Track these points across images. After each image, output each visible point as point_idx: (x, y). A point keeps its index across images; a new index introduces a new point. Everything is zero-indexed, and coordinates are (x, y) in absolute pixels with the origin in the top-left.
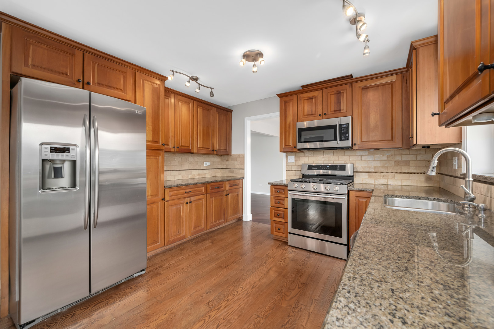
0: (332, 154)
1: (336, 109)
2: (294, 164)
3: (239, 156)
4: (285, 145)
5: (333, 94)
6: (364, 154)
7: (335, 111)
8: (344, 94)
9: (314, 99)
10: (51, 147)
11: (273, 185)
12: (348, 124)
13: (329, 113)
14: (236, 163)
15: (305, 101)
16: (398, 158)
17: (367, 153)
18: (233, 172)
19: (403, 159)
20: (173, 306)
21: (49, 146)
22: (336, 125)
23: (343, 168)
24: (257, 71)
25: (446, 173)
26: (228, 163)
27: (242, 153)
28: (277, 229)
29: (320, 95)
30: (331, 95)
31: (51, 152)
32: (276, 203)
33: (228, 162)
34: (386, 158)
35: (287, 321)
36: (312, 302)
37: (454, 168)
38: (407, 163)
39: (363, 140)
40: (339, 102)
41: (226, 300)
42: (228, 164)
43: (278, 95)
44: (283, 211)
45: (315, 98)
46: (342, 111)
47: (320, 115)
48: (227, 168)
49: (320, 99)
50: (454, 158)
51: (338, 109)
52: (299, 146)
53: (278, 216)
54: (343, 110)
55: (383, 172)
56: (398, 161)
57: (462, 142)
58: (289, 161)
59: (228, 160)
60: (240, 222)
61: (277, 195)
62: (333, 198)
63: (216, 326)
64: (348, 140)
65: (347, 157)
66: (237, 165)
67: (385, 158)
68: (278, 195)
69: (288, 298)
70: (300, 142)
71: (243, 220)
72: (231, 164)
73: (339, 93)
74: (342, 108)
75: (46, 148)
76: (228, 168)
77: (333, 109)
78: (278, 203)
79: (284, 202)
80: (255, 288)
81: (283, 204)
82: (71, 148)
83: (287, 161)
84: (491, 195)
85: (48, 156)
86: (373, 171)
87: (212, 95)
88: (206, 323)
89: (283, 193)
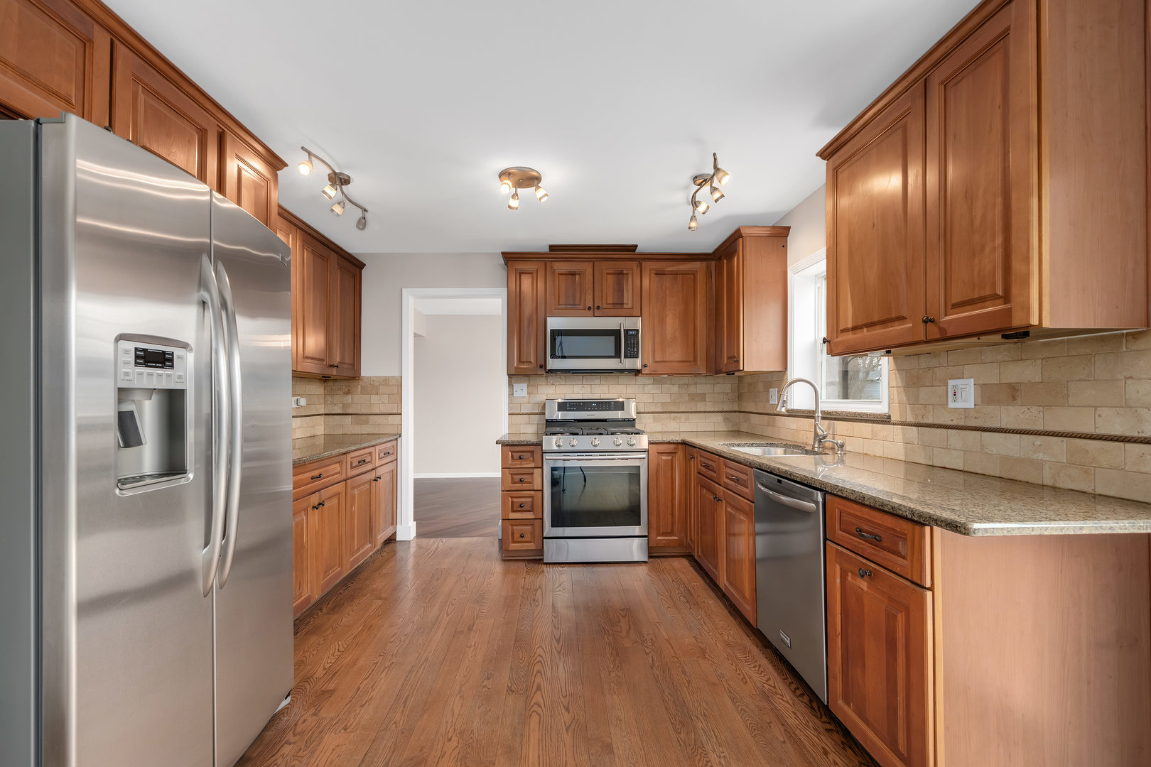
0: (598, 382)
1: (615, 302)
2: (527, 401)
3: (386, 381)
4: (520, 361)
5: (611, 274)
6: (647, 382)
7: (613, 304)
8: (628, 276)
9: (577, 276)
10: (136, 349)
11: (507, 445)
12: (637, 330)
13: (605, 306)
14: (374, 398)
15: (561, 276)
16: (692, 390)
17: (651, 381)
18: (367, 422)
19: (699, 391)
20: (447, 722)
21: (131, 346)
22: (619, 331)
23: (620, 406)
24: (517, 208)
25: (753, 410)
26: (348, 399)
27: (396, 374)
28: (517, 536)
29: (589, 270)
30: (608, 274)
31: (137, 364)
32: (514, 482)
33: (350, 396)
34: (677, 389)
35: (650, 660)
36: (657, 627)
37: (771, 403)
38: (702, 397)
39: (657, 360)
40: (620, 290)
41: (534, 674)
42: (350, 401)
43: (503, 253)
44: (532, 497)
45: (579, 274)
46: (625, 306)
47: (589, 308)
48: (345, 413)
49: (589, 277)
50: (771, 390)
51: (619, 302)
52: (553, 364)
53: (521, 509)
54: (627, 304)
55: (673, 412)
56: (693, 394)
57: (786, 369)
58: (515, 394)
59: (348, 393)
60: (392, 545)
61: (518, 464)
62: (627, 459)
63: (563, 710)
64: (637, 357)
65: (622, 386)
66: (378, 403)
67: (675, 389)
68: (520, 464)
69: (624, 634)
70: (553, 356)
71: (397, 540)
72: (358, 401)
73: (620, 274)
74: (625, 301)
75: (127, 352)
76: (350, 412)
77: (610, 301)
78: (521, 481)
79: (533, 479)
80: (561, 640)
81: (529, 483)
82: (178, 352)
83: (511, 394)
84: (834, 432)
85: (131, 378)
86: (661, 410)
87: (362, 224)
88: (541, 714)
89: (531, 459)
